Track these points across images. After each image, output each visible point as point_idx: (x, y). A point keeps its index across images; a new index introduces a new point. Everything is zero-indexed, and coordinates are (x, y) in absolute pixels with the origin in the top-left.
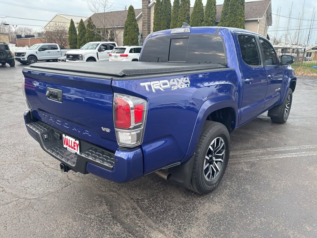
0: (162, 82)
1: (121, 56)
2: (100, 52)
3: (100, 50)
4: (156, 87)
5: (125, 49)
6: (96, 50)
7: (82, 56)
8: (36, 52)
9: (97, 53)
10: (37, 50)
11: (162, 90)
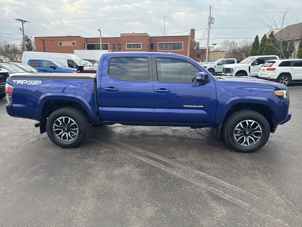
0: (23, 81)
1: (268, 69)
2: (253, 66)
3: (254, 64)
4: (19, 83)
5: (274, 62)
6: (250, 64)
7: (232, 70)
8: (215, 66)
9: (250, 67)
10: (216, 65)
11: (22, 84)
